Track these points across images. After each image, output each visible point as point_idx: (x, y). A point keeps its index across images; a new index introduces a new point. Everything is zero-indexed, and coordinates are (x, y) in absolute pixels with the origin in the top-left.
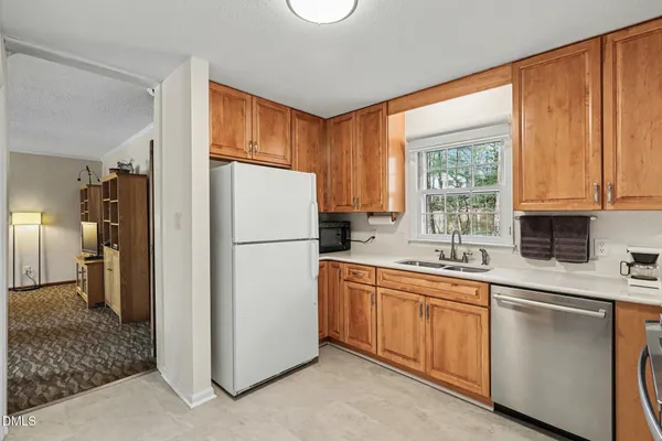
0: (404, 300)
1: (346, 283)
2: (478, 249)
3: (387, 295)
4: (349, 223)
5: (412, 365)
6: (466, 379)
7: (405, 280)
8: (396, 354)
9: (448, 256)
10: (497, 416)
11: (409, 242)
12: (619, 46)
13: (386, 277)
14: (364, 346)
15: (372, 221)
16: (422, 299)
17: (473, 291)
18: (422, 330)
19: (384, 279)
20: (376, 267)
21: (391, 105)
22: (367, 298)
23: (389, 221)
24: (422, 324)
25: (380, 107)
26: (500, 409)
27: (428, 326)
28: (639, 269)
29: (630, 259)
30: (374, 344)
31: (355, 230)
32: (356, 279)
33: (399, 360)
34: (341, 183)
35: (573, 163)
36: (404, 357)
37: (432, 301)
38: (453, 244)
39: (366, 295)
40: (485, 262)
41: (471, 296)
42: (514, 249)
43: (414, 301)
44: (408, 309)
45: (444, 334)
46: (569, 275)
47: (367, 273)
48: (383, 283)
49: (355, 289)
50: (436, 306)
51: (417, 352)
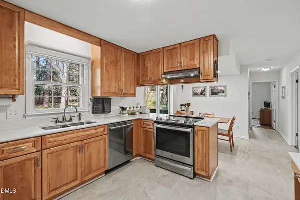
0: (67, 149)
3: (52, 153)
9: (60, 120)
10: (108, 175)
12: (124, 53)
16: (80, 143)
18: (79, 161)
22: (31, 166)
24: (80, 157)
26: (107, 172)
27: (83, 156)
28: (124, 112)
29: (121, 110)
35: (116, 82)
37: (85, 142)
38: (65, 113)
39: (28, 163)
40: (80, 119)
41: (102, 132)
42: (89, 112)
43: (75, 147)
44: (70, 154)
45: (91, 155)
46: (105, 118)
47: (32, 144)
48: (49, 145)
49: (11, 165)
50: (87, 143)
51: (77, 174)
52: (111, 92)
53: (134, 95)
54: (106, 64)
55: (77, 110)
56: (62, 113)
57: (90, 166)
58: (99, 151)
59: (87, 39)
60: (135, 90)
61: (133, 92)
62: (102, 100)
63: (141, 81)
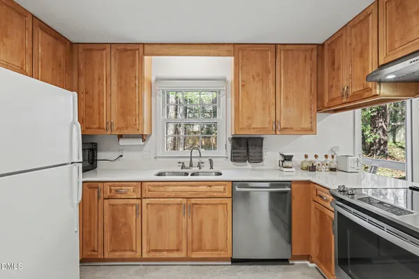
0: (169, 205)
1: (106, 201)
2: (207, 160)
3: (152, 204)
4: (96, 144)
5: (175, 255)
6: (216, 250)
7: (170, 189)
8: (161, 251)
9: (187, 165)
11: (155, 158)
12: (282, 52)
13: (152, 189)
14: (128, 254)
15: (123, 142)
16: (184, 201)
17: (221, 188)
18: (184, 225)
19: (149, 191)
20: (141, 182)
21: (147, 48)
22: (132, 211)
23: (140, 142)
24: (184, 220)
25: (137, 47)
26: (235, 261)
27: (190, 220)
28: (286, 163)
30: (139, 250)
31: (101, 151)
32: (119, 196)
33: (165, 255)
34: (91, 107)
35: (264, 109)
36: (168, 251)
37: (193, 201)
38: (191, 157)
39: (130, 208)
40: (212, 167)
41: (221, 192)
42: (227, 158)
43: (178, 204)
44: (172, 212)
45: (201, 223)
46: (253, 170)
47: (132, 188)
48: (149, 194)
49: (117, 205)
50: (196, 204)
51: (180, 242)
52: (253, 126)
53: (311, 130)
54: (243, 81)
55: (200, 154)
56: (187, 157)
57: (200, 240)
58: (215, 221)
59: (212, 51)
60: (313, 121)
61: (306, 125)
62: (244, 141)
63: (326, 100)
